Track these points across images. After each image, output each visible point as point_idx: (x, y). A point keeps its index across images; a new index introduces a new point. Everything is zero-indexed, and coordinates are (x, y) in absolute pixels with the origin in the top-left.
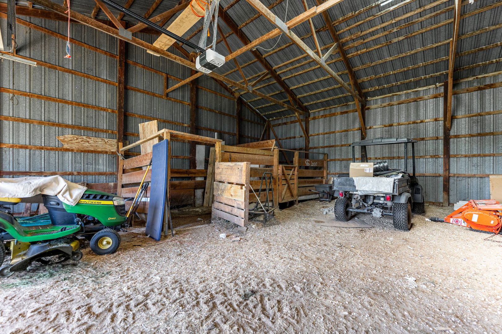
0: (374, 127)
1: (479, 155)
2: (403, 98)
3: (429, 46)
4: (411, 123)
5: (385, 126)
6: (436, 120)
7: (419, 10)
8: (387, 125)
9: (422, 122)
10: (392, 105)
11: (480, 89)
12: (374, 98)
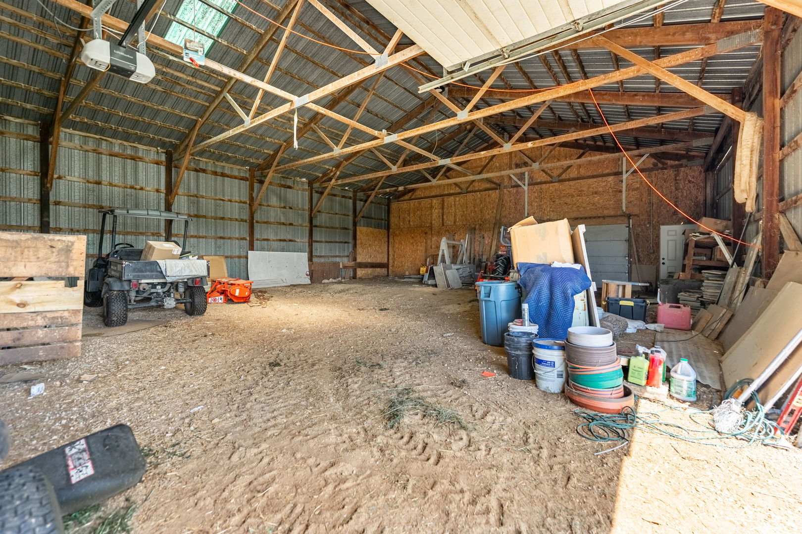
0: (68, 178)
1: (196, 237)
2: (116, 149)
3: (177, 111)
4: (129, 186)
5: (88, 182)
6: (158, 191)
7: (190, 78)
8: (91, 180)
9: (142, 189)
10: (99, 153)
11: (196, 170)
12: (67, 130)
